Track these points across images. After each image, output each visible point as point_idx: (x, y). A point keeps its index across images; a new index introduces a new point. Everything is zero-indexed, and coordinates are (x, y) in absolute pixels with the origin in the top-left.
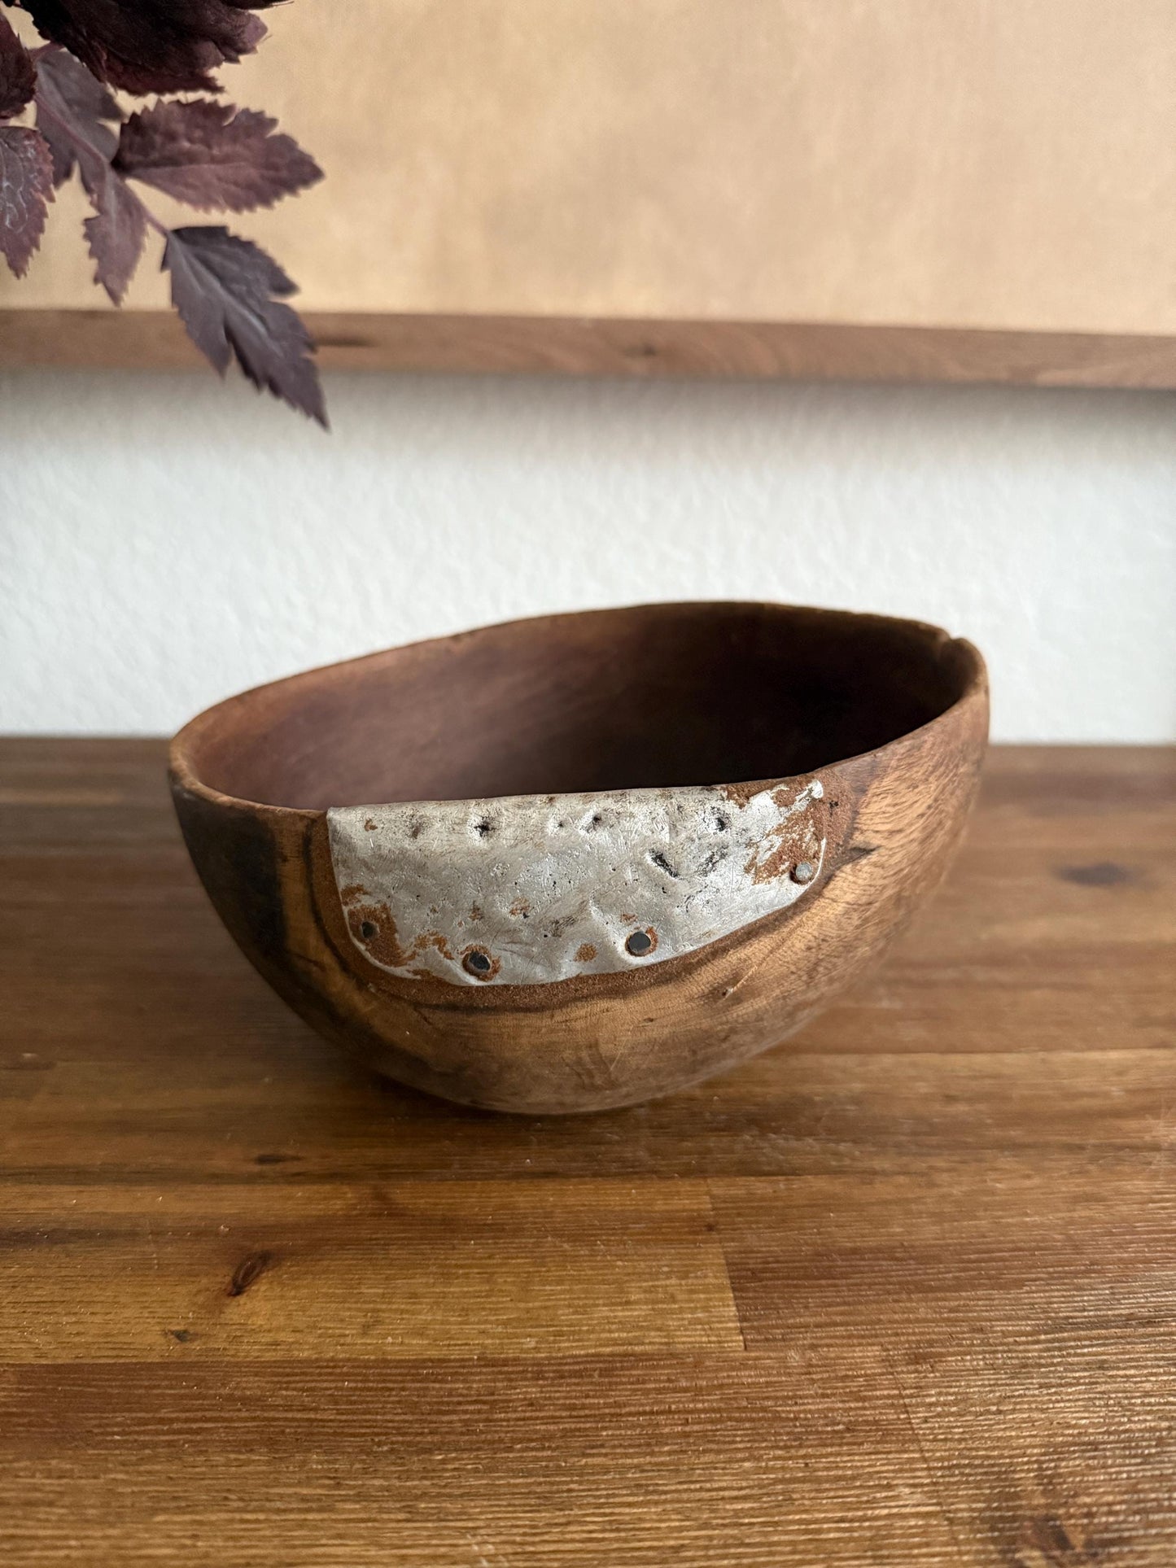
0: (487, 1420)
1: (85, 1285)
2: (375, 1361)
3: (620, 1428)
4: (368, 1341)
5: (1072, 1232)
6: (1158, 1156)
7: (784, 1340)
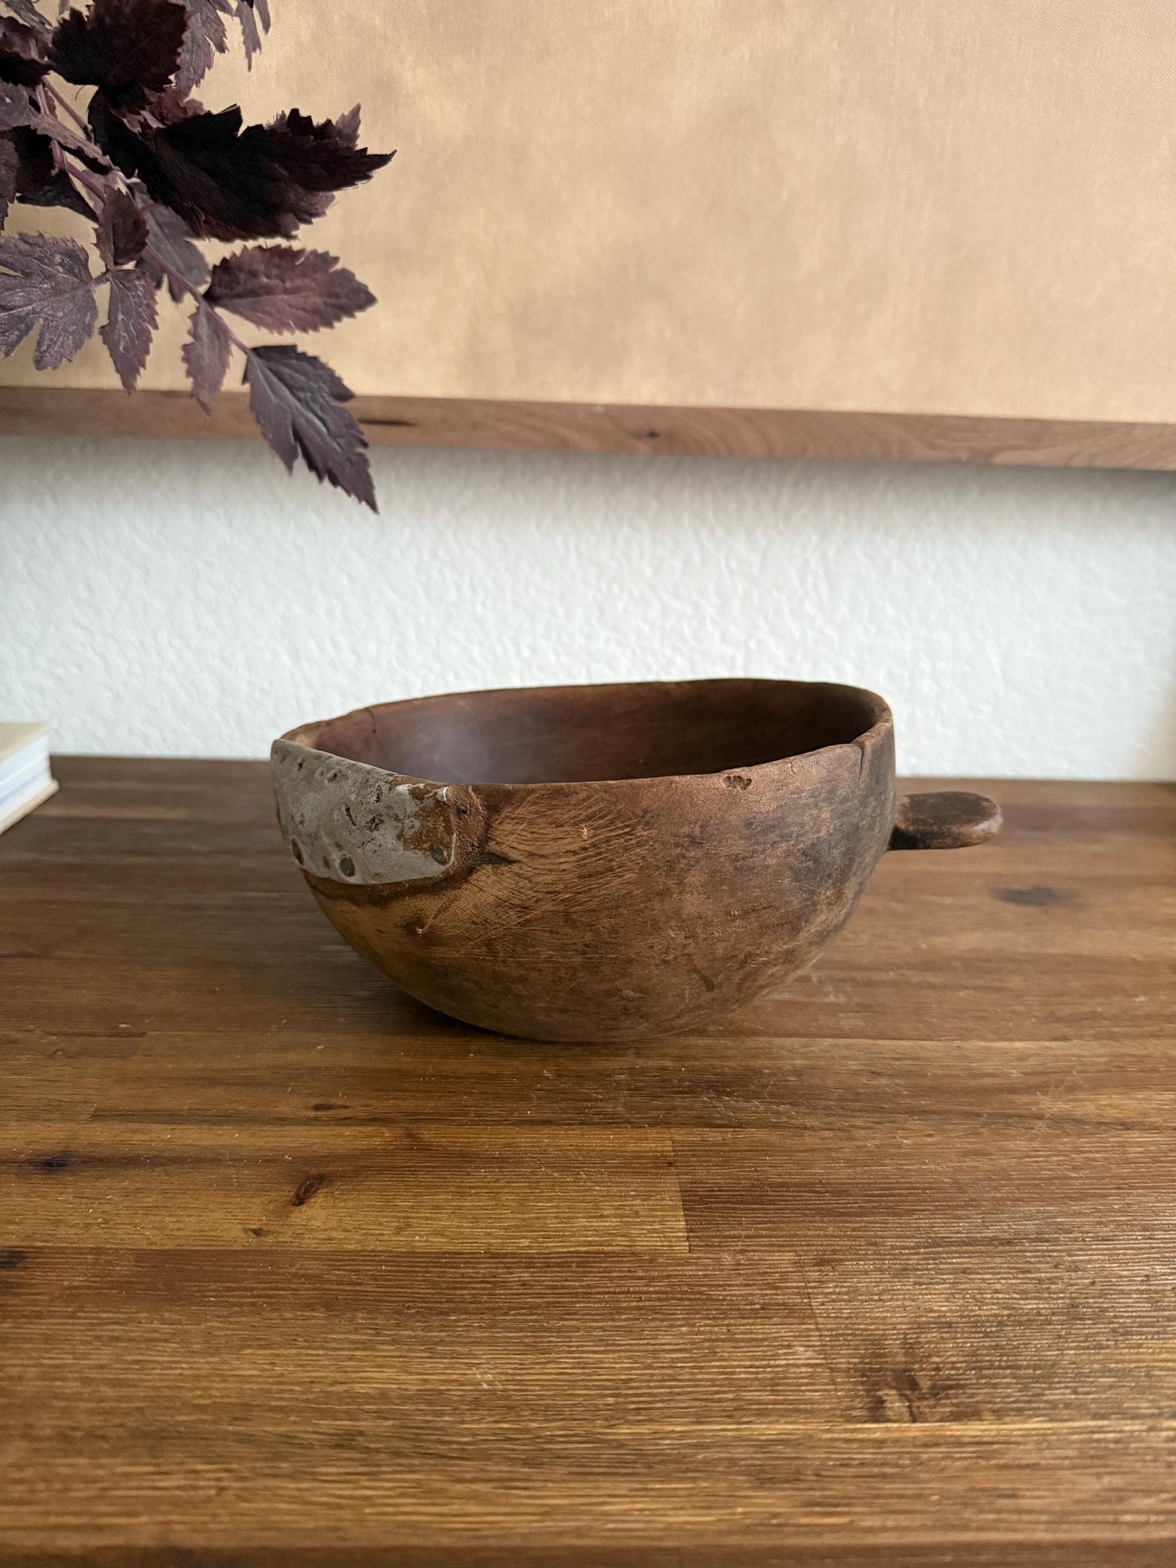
0: (490, 1294)
1: (182, 1196)
2: (406, 1252)
4: (401, 1239)
5: (959, 1177)
6: (1040, 1123)
7: (720, 1246)
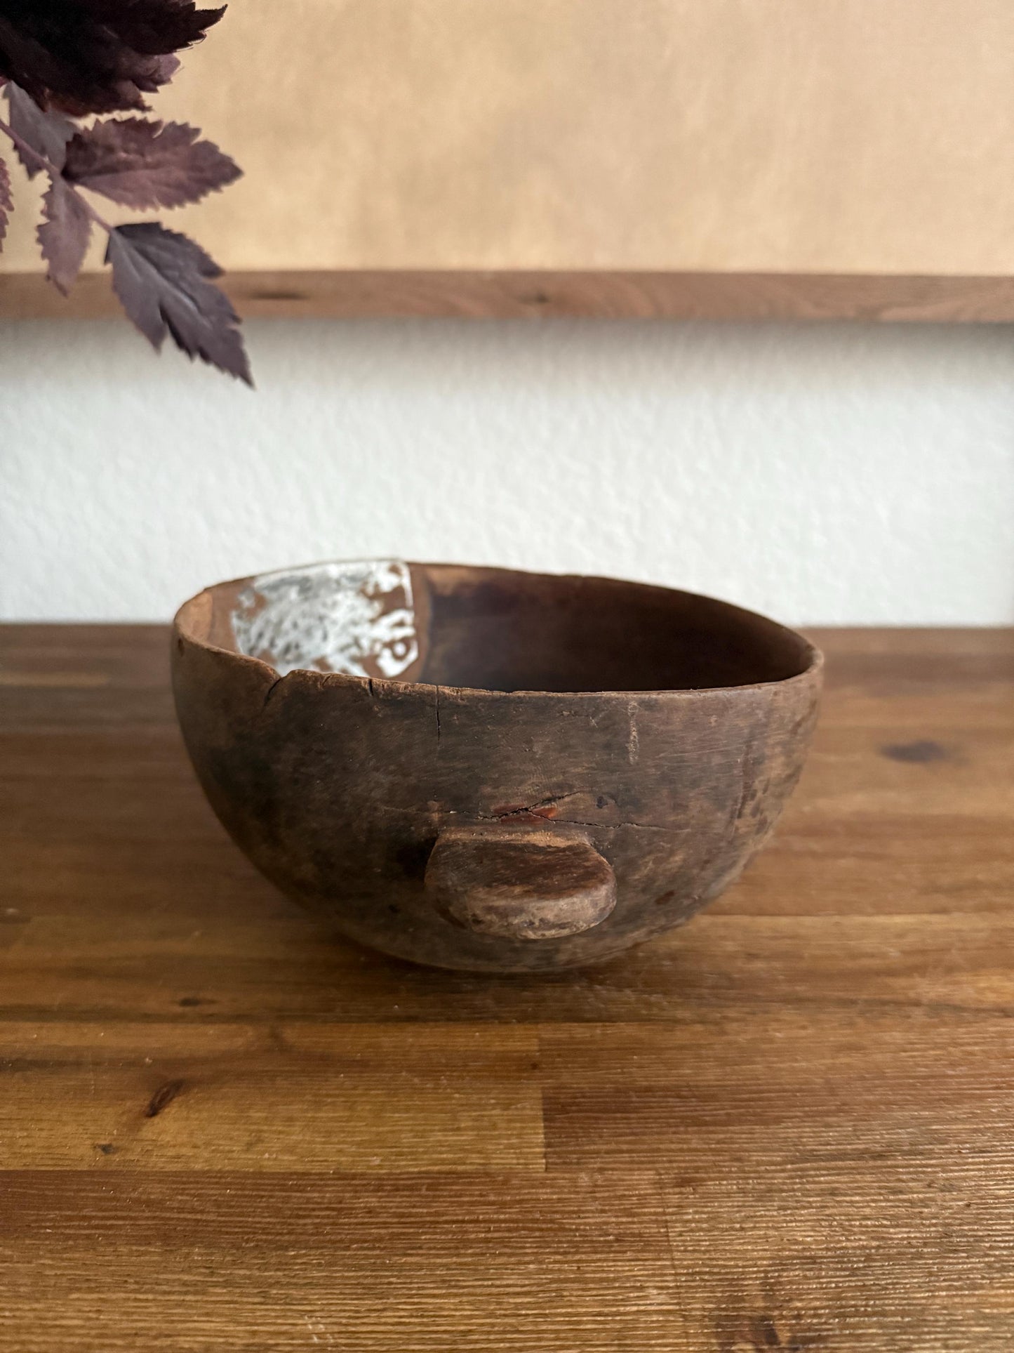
0: (333, 1224)
1: (37, 1106)
2: (253, 1173)
3: (436, 1233)
4: (250, 1156)
5: (830, 1076)
6: (917, 1010)
7: (578, 1163)
